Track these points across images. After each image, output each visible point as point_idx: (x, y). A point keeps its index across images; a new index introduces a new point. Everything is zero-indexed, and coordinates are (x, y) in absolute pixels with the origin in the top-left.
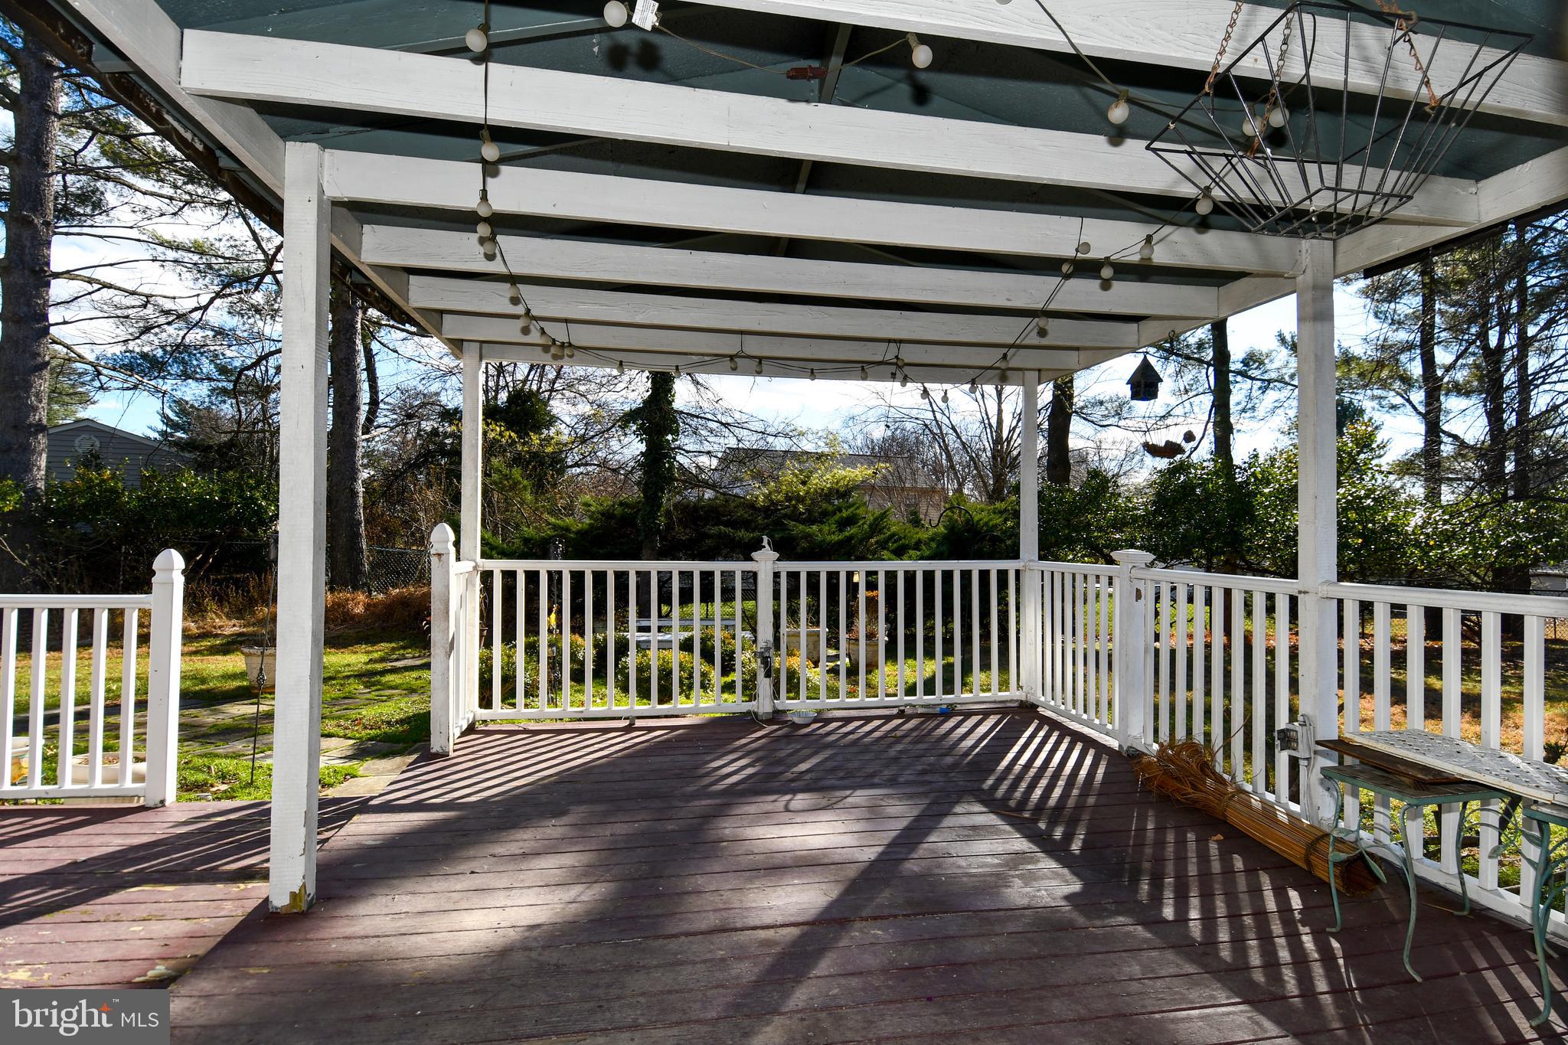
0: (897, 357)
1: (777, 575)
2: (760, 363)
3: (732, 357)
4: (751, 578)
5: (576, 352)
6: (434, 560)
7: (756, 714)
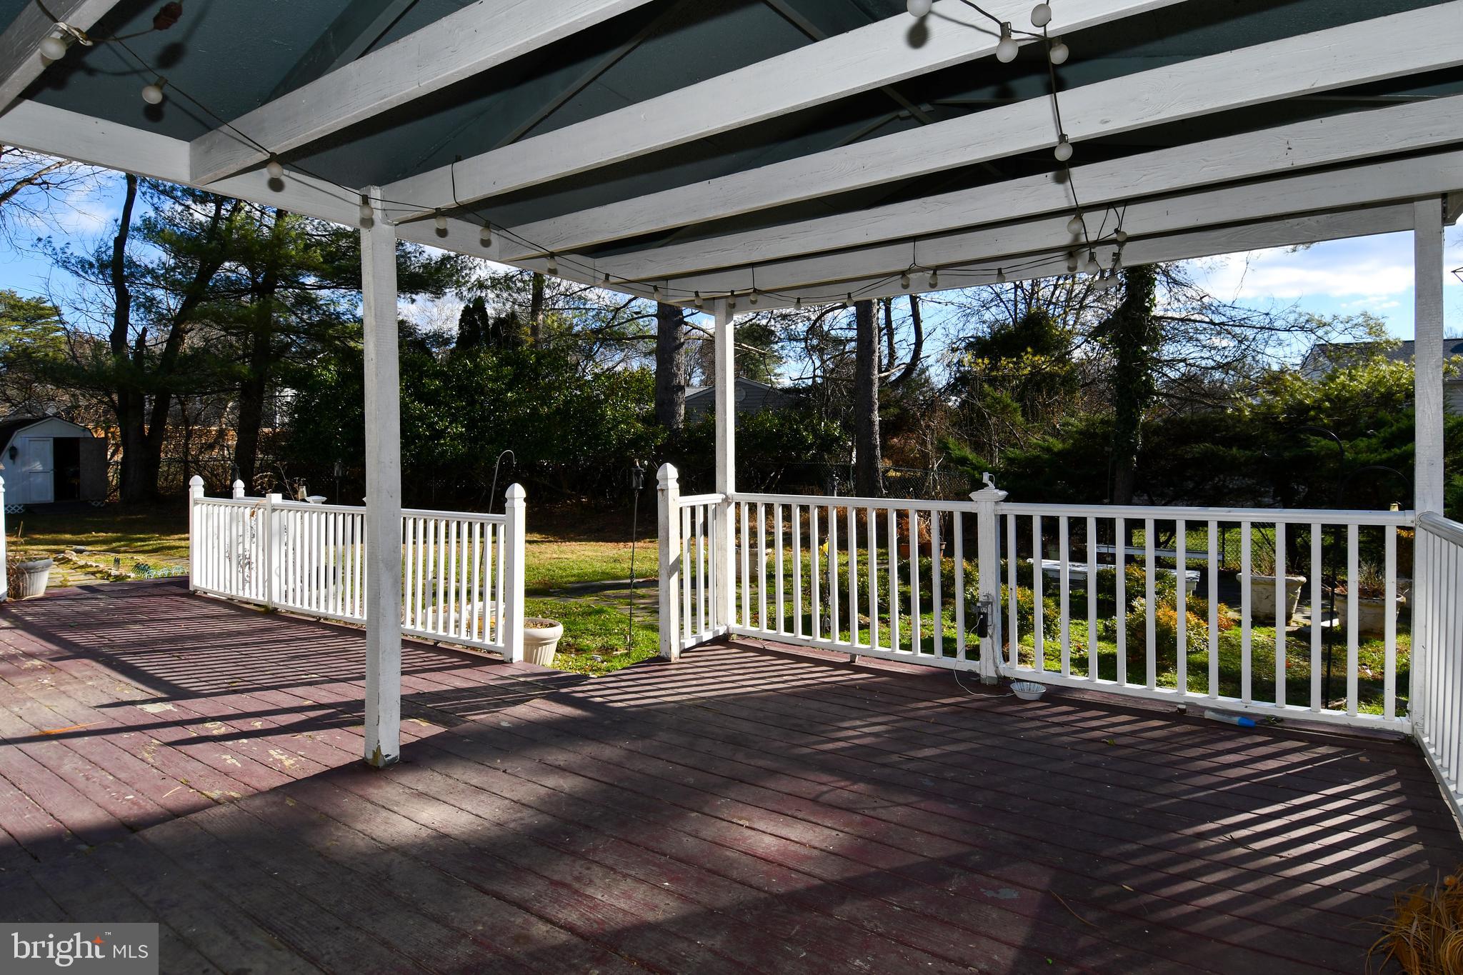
0: (1117, 231)
1: (1003, 519)
2: (935, 274)
3: (903, 274)
4: (970, 521)
5: (760, 298)
6: (659, 494)
7: (978, 675)
